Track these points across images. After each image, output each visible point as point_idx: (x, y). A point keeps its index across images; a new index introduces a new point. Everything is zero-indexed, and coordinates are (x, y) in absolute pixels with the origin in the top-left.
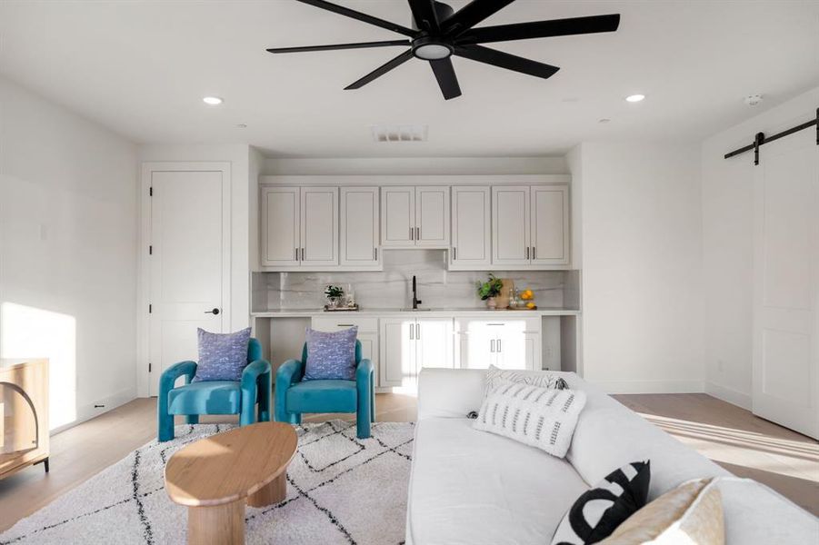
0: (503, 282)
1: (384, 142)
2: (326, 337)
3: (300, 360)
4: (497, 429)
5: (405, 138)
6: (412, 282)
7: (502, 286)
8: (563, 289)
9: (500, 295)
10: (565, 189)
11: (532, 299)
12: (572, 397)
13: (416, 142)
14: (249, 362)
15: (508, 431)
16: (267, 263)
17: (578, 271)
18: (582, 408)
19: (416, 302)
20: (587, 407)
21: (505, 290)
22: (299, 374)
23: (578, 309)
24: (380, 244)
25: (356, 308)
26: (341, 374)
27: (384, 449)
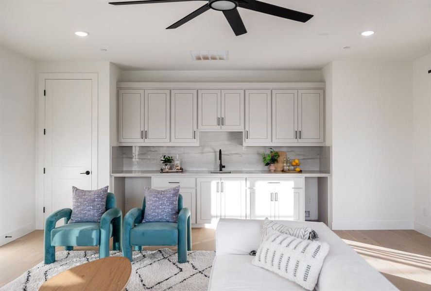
0: (280, 154)
1: (199, 61)
2: (159, 193)
3: (142, 208)
4: (268, 266)
5: (214, 58)
6: (218, 153)
7: (279, 156)
8: (320, 158)
9: (277, 162)
10: (321, 92)
11: (298, 166)
12: (319, 247)
13: (221, 61)
14: (107, 209)
15: (275, 269)
16: (123, 140)
17: (329, 147)
18: (326, 254)
19: (222, 167)
20: (330, 254)
21: (280, 159)
22: (140, 218)
23: (329, 173)
24: (197, 128)
25: (182, 170)
26: (168, 218)
27: (195, 271)
